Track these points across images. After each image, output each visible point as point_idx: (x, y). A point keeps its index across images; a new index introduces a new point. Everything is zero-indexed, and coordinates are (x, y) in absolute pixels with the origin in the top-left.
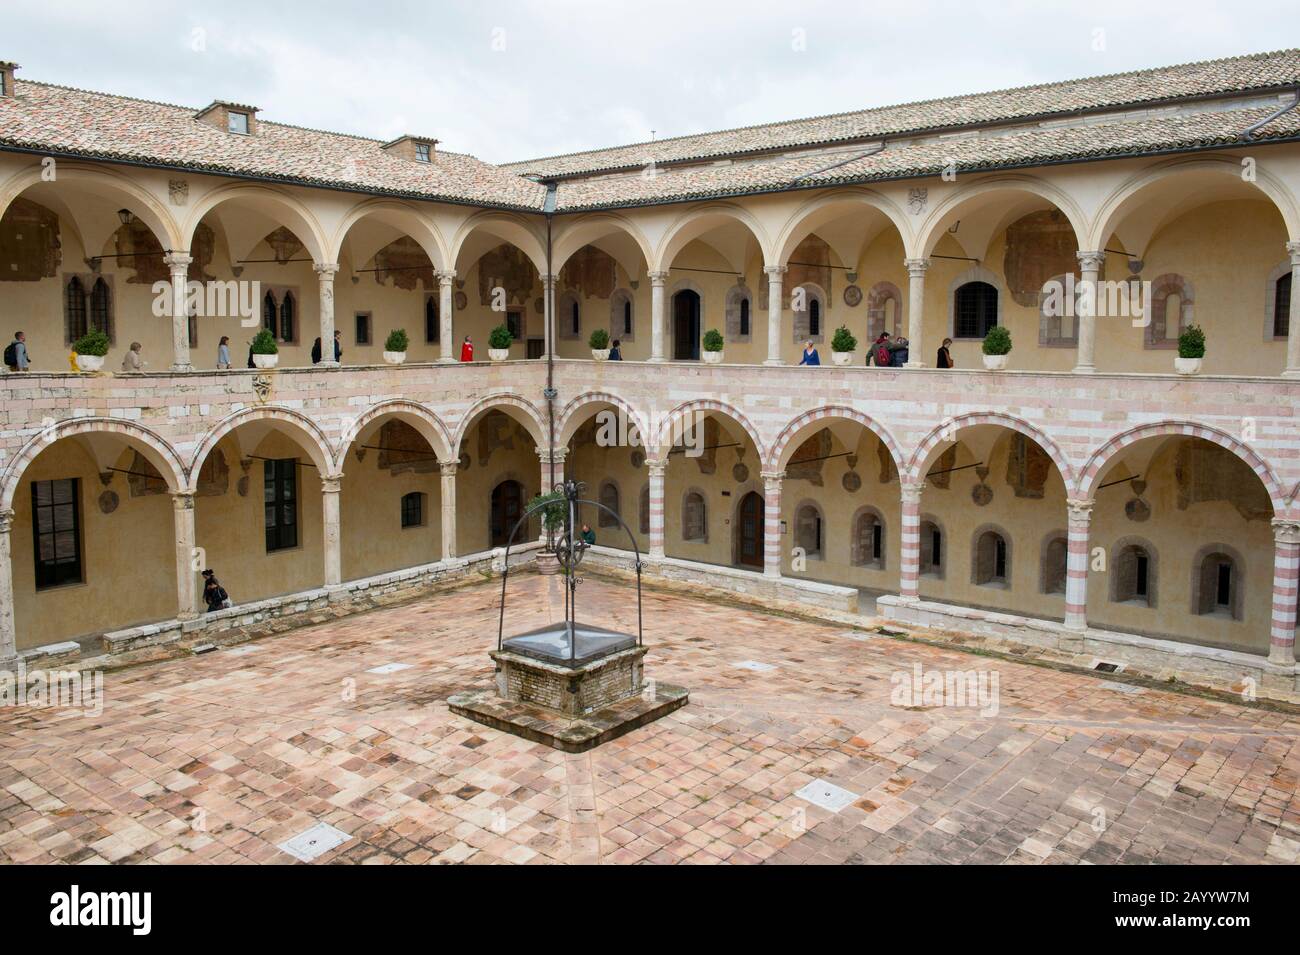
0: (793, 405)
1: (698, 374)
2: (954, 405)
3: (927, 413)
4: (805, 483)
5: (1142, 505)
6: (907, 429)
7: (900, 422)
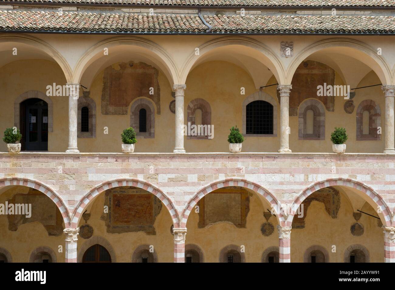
0: (199, 179)
1: (116, 161)
2: (315, 175)
3: (298, 180)
4: (141, 234)
5: (360, 226)
6: (284, 192)
7: (280, 187)
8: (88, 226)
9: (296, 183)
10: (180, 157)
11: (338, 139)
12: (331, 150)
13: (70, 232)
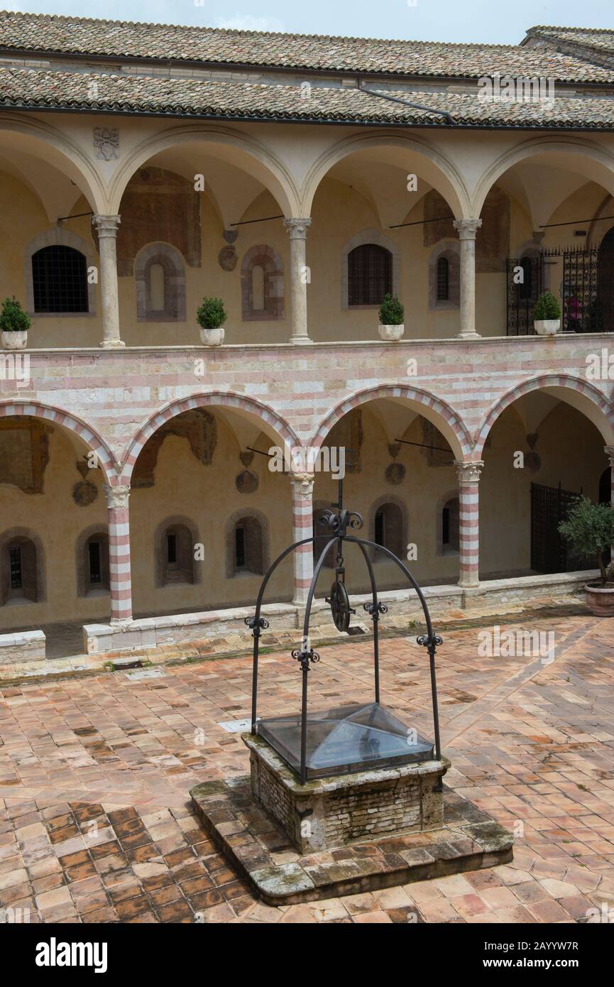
9: (135, 404)
11: (210, 319)
12: (197, 340)
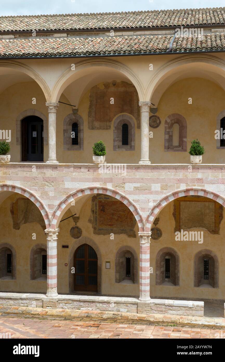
0: (162, 188)
1: (88, 171)
4: (123, 236)
8: (77, 228)
10: (144, 168)
13: (50, 232)
